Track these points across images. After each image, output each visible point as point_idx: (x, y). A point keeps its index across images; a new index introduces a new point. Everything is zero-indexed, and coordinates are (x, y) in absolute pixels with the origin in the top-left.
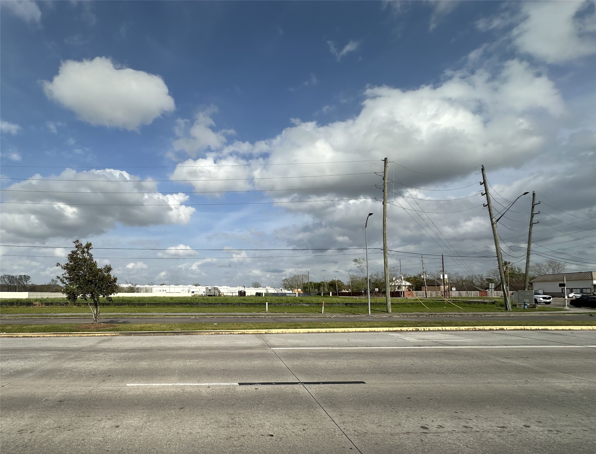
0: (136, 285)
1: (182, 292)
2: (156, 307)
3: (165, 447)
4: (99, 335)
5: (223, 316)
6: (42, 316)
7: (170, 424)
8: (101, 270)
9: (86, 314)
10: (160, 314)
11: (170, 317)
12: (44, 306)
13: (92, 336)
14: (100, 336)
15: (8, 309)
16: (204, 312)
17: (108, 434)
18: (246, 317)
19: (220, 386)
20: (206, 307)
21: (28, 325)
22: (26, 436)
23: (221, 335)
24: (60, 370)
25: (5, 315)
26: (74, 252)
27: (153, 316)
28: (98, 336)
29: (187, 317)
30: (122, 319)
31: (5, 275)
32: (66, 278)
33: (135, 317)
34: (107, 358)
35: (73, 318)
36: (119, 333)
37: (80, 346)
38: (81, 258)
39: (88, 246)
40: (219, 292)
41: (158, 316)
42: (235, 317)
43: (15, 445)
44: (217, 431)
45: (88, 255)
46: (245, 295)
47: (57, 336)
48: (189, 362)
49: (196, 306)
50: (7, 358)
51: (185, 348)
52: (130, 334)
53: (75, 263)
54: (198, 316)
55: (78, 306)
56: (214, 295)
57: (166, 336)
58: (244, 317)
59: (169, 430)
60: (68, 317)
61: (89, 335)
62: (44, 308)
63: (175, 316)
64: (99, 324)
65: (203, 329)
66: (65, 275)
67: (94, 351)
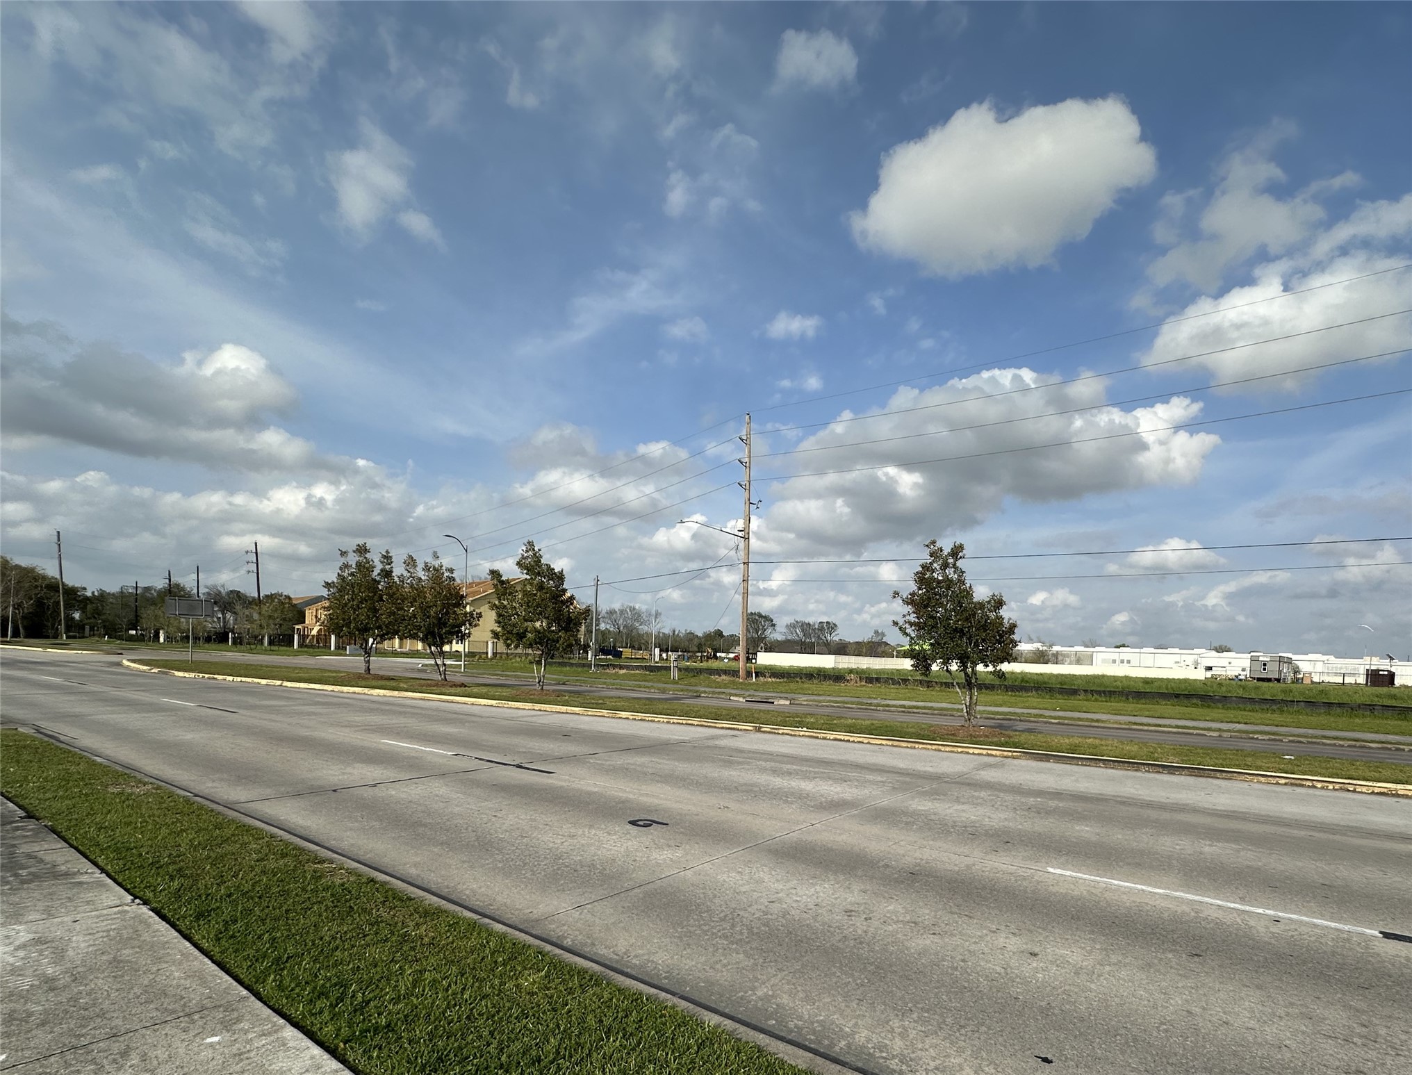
0: (1051, 646)
1: (1175, 666)
2: (1106, 701)
3: (1155, 1034)
4: (977, 751)
5: (1311, 737)
6: (862, 704)
7: (1163, 984)
8: (981, 605)
9: (944, 705)
10: (1119, 718)
11: (1146, 728)
12: (864, 683)
13: (961, 752)
14: (978, 754)
15: (805, 686)
16: (1246, 723)
17: (1014, 963)
18: (1398, 749)
19: (1316, 926)
20: (1253, 711)
21: (841, 718)
22: (859, 923)
23: (1311, 791)
24: (905, 813)
25: (800, 696)
26: (926, 568)
27: (1097, 721)
28: (973, 754)
29: (1195, 732)
30: (1022, 723)
31: (797, 622)
32: (911, 624)
33: (1053, 721)
34: (998, 803)
35: (919, 713)
36: (1020, 752)
37: (940, 771)
38: (940, 578)
39: (957, 552)
40: (1296, 671)
41: (1113, 723)
42: (1355, 746)
43: (842, 933)
44: (1311, 1043)
45: (955, 572)
46: (1392, 683)
47: (893, 746)
48: (1212, 846)
49: (1220, 705)
50: (812, 774)
51: (1195, 810)
52: (1047, 758)
53: (927, 591)
54: (1229, 731)
55: (928, 687)
56: (1278, 680)
57: (1139, 774)
58: (1390, 749)
59: (1163, 996)
60: (910, 710)
61: (955, 749)
62: (864, 688)
63: (1160, 726)
64: (975, 729)
65: (1249, 767)
66: (908, 617)
67: (969, 784)
